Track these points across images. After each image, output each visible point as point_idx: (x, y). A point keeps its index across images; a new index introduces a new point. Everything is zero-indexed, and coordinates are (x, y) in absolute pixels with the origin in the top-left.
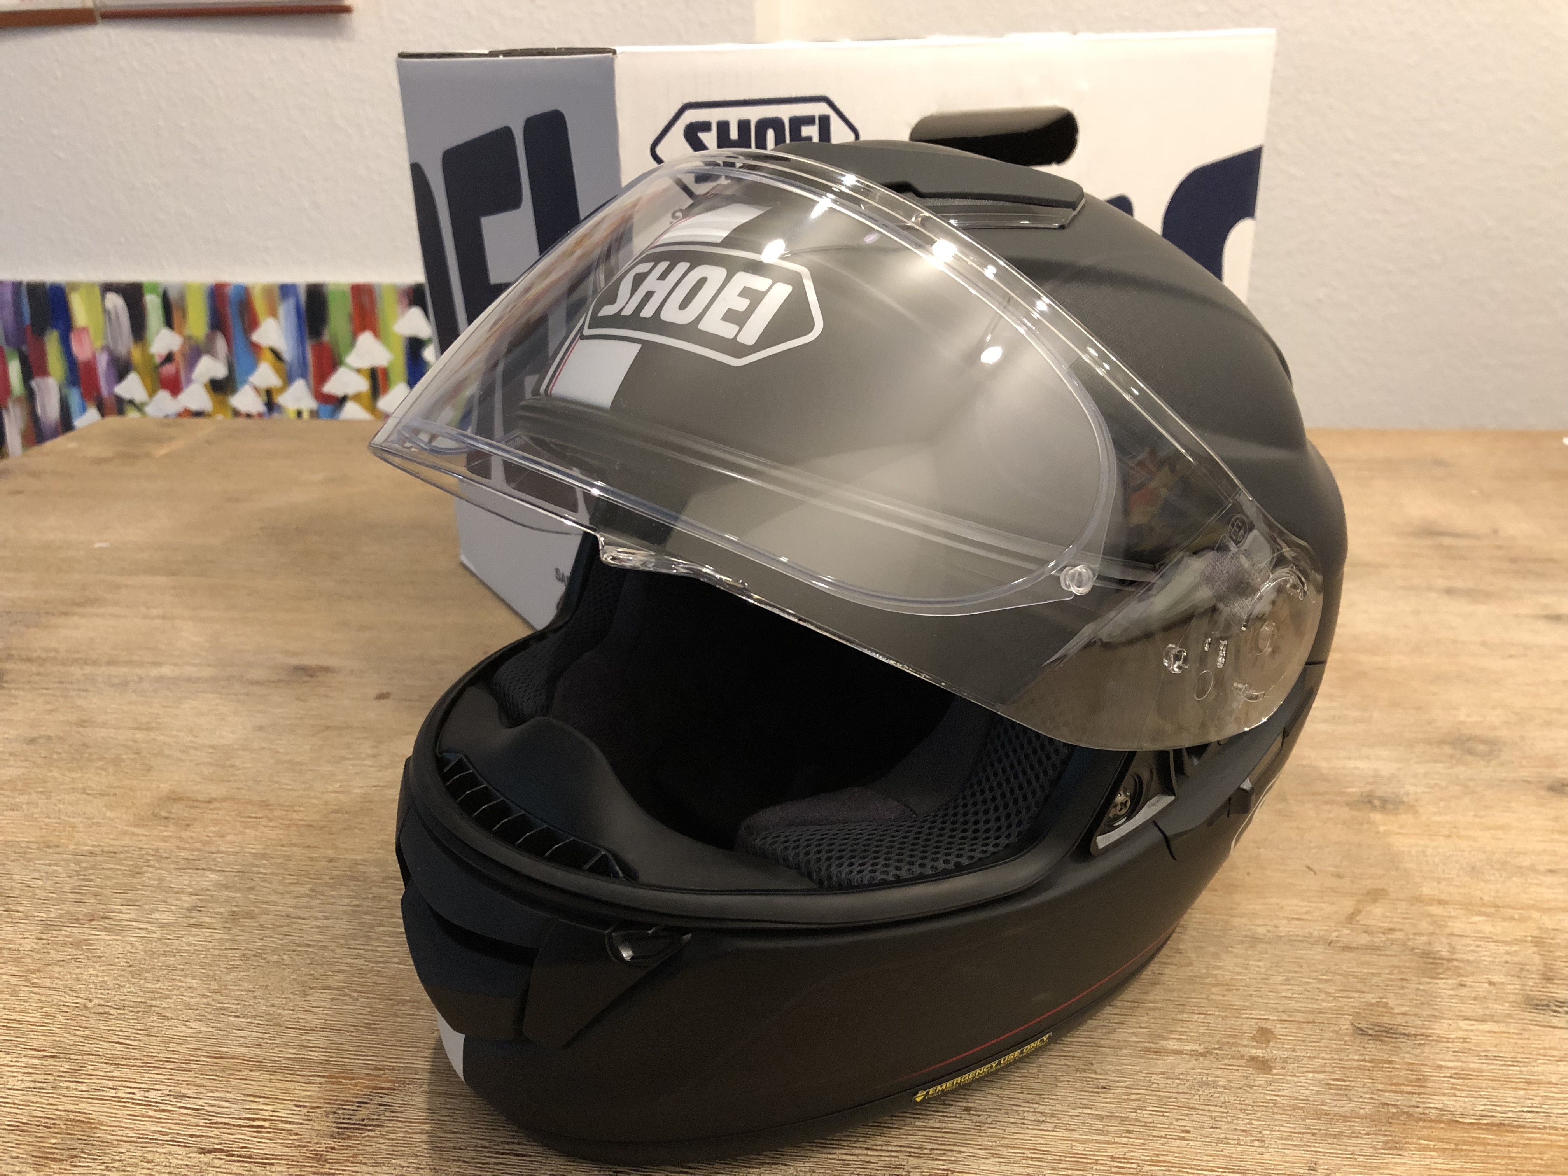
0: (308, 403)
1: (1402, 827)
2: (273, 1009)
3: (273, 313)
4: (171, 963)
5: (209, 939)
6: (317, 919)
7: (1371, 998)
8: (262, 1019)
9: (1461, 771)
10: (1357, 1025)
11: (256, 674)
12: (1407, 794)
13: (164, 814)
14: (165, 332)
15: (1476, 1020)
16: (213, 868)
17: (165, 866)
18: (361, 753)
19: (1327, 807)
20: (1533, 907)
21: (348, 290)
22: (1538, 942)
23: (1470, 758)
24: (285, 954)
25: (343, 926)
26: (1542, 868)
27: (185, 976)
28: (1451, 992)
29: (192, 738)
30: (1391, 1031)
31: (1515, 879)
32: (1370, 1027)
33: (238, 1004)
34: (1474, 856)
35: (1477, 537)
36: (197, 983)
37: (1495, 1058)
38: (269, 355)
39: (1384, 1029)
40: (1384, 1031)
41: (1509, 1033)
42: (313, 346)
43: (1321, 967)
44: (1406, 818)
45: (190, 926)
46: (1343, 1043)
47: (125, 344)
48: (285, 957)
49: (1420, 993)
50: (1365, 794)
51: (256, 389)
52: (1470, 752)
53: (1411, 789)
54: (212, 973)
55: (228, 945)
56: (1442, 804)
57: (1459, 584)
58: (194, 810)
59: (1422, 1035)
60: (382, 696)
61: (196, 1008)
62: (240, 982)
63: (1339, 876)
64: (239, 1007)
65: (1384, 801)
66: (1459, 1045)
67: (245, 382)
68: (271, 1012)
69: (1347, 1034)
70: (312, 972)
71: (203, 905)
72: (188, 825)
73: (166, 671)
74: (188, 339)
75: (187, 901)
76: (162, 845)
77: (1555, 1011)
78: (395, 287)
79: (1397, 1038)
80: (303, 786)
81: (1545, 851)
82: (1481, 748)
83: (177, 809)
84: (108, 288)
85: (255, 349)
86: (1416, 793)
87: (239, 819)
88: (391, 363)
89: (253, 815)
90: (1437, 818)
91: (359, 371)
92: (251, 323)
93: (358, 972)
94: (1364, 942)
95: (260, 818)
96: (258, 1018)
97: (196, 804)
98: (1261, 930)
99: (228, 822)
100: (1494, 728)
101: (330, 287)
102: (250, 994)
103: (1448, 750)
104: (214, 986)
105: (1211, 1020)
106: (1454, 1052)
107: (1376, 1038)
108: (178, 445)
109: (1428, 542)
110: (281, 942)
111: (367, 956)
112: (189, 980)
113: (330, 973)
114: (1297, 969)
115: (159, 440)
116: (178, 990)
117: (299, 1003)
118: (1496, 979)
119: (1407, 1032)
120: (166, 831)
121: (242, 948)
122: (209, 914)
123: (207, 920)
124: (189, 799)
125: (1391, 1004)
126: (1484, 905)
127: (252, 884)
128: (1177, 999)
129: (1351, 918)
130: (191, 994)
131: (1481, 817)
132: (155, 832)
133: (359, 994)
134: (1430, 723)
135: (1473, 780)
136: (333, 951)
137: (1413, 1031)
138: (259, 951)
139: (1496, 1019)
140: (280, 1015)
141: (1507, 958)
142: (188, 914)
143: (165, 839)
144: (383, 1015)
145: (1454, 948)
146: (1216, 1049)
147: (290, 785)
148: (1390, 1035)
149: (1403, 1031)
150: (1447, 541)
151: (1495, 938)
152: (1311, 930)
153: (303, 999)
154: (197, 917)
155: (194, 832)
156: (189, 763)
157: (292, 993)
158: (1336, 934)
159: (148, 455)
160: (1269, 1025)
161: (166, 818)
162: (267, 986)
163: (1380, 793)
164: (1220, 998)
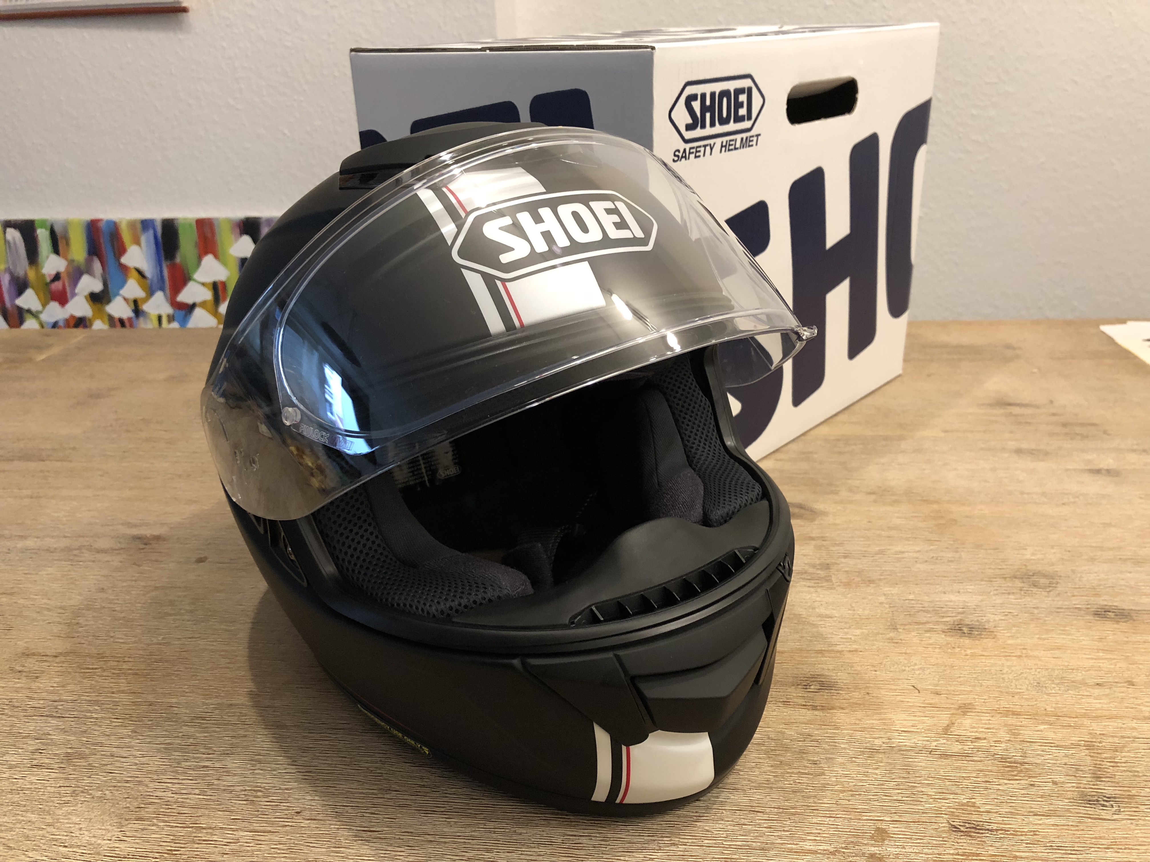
0: (166, 309)
1: (984, 650)
2: (93, 839)
3: (137, 242)
4: (16, 800)
5: (47, 778)
6: (135, 757)
7: (963, 799)
8: (85, 848)
9: (1029, 601)
10: (952, 823)
11: (104, 543)
12: (988, 621)
13: (19, 668)
14: (53, 257)
15: (1043, 815)
16: (55, 714)
17: (16, 714)
18: (181, 609)
19: (928, 635)
20: (1084, 716)
21: (194, 224)
22: (1089, 746)
23: (1035, 590)
24: (107, 790)
25: (156, 763)
26: (1091, 682)
27: (27, 811)
28: (1023, 792)
29: (46, 601)
30: (978, 827)
31: (1070, 692)
32: (962, 824)
33: (67, 836)
34: (1039, 672)
35: (1037, 407)
36: (35, 817)
37: (1059, 848)
38: (135, 274)
39: (972, 825)
40: (973, 828)
41: (1068, 825)
42: (167, 266)
43: (923, 773)
44: (988, 643)
45: (33, 766)
46: (941, 839)
47: (23, 267)
48: (107, 792)
49: (999, 793)
50: (956, 623)
51: (125, 299)
52: (1035, 585)
53: (991, 617)
54: (47, 809)
55: (61, 783)
56: (1014, 629)
57: (1024, 445)
58: (43, 664)
59: (1002, 830)
60: (200, 560)
61: (33, 839)
62: (70, 816)
63: (938, 694)
64: (67, 838)
65: (971, 628)
66: (1030, 838)
67: (117, 294)
68: (93, 842)
69: (944, 831)
70: (128, 805)
71: (45, 747)
72: (37, 677)
73: (30, 543)
74: (71, 262)
75: (32, 745)
76: (14, 695)
77: (1103, 806)
78: (229, 220)
79: (982, 833)
80: (133, 639)
81: (1092, 667)
82: (1043, 581)
83: (31, 664)
84: (8, 224)
85: (124, 269)
86: (995, 621)
87: (78, 670)
88: (229, 278)
89: (91, 667)
90: (1010, 642)
91: (203, 284)
92: (121, 250)
93: (165, 803)
94: (956, 750)
95: (96, 669)
96: (82, 848)
97: (45, 658)
98: (877, 742)
99: (69, 673)
100: (1053, 564)
101: (180, 222)
102: (77, 826)
103: (1018, 583)
104: (49, 819)
105: (839, 822)
106: (1027, 844)
107: (967, 834)
108: (55, 351)
109: (1001, 411)
110: (105, 779)
111: (174, 789)
112: (29, 814)
113: (143, 806)
114: (905, 775)
115: (39, 348)
116: (20, 823)
117: (116, 833)
118: (1058, 779)
119: (990, 827)
120: (18, 683)
121: (73, 785)
122: (48, 756)
123: (47, 761)
124: (39, 655)
125: (978, 804)
126: (1047, 715)
127: (84, 728)
128: (813, 805)
129: (946, 730)
130: (30, 828)
131: (1044, 639)
132: (11, 684)
133: (165, 824)
134: (1004, 561)
135: (1037, 608)
136: (147, 786)
137: (994, 827)
138: (86, 788)
139: (1058, 813)
140: (99, 844)
141: (1066, 760)
142: (32, 757)
143: (17, 690)
144: (183, 842)
145: (1025, 753)
146: (843, 848)
147: (122, 639)
148: (978, 831)
149: (988, 827)
150: (1016, 410)
151: (1057, 743)
152: (916, 740)
153: (119, 830)
154: (40, 759)
155: (41, 683)
156: (41, 623)
157: (110, 825)
158: (935, 744)
159: (30, 360)
160: (883, 826)
161: (20, 672)
162: (91, 819)
163: (967, 622)
164: (847, 802)
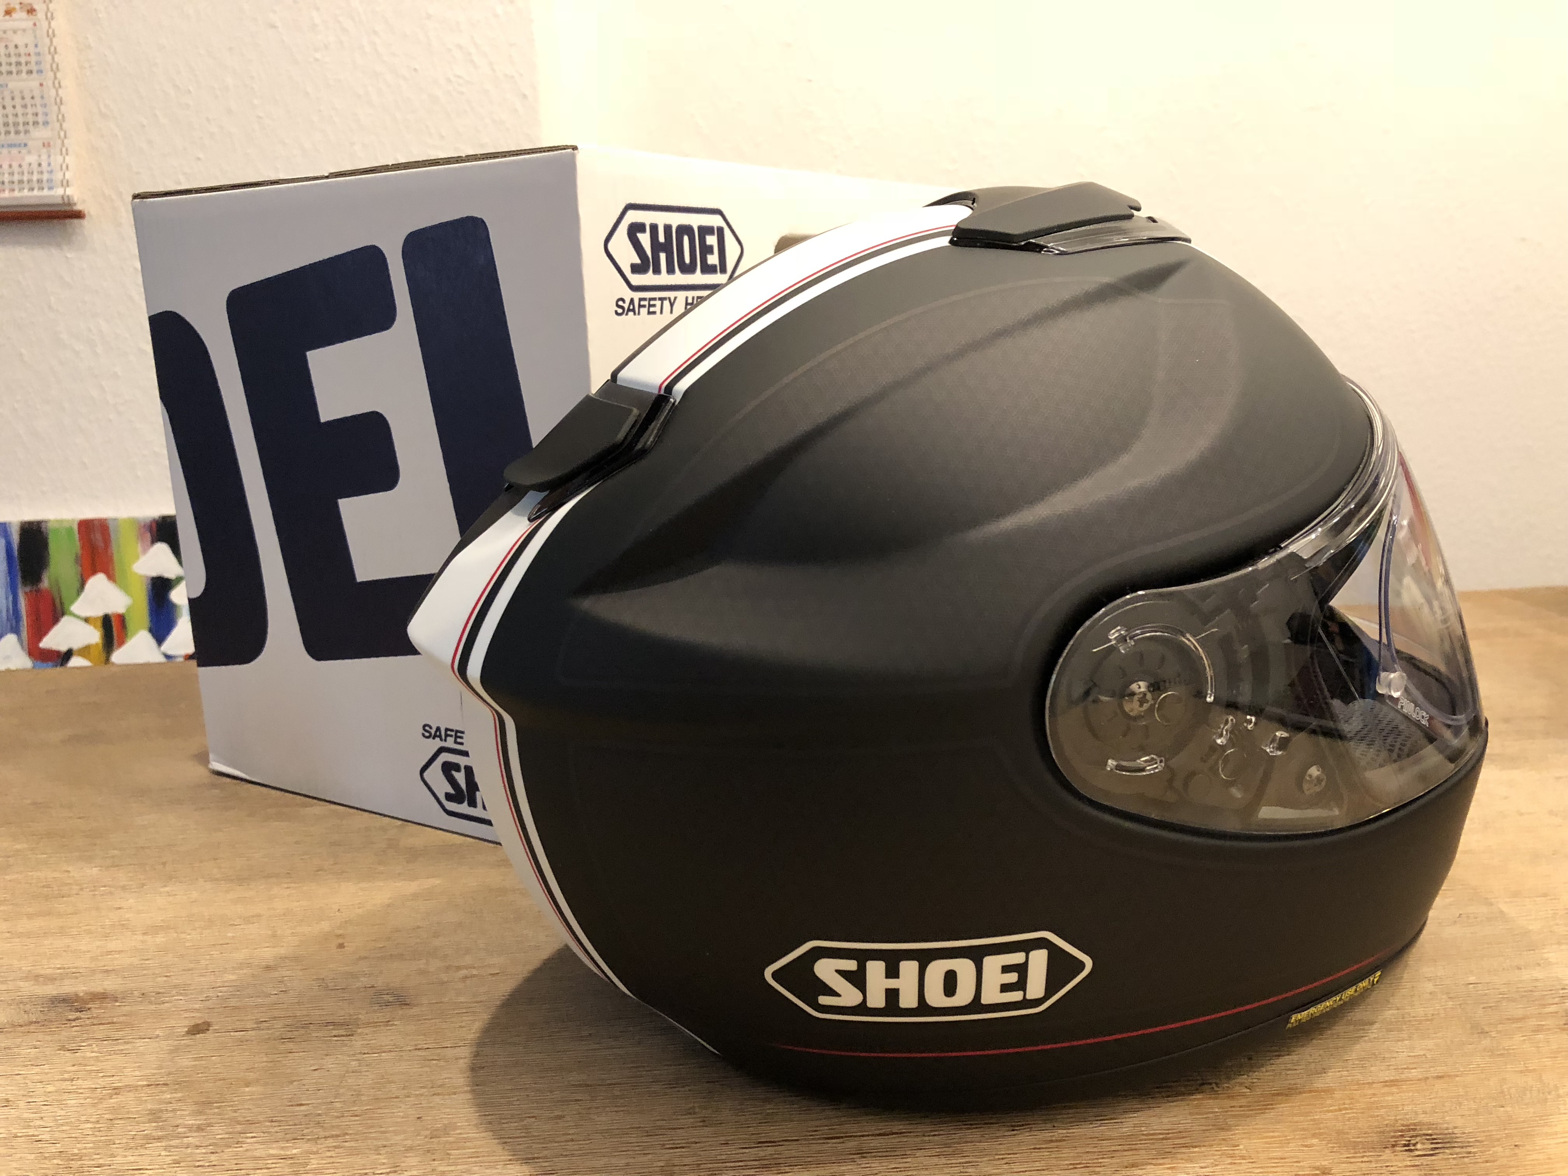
0: (19, 661)
21: (75, 527)
42: (27, 594)
78: (134, 521)
88: (129, 609)
91: (87, 620)
101: (50, 525)
